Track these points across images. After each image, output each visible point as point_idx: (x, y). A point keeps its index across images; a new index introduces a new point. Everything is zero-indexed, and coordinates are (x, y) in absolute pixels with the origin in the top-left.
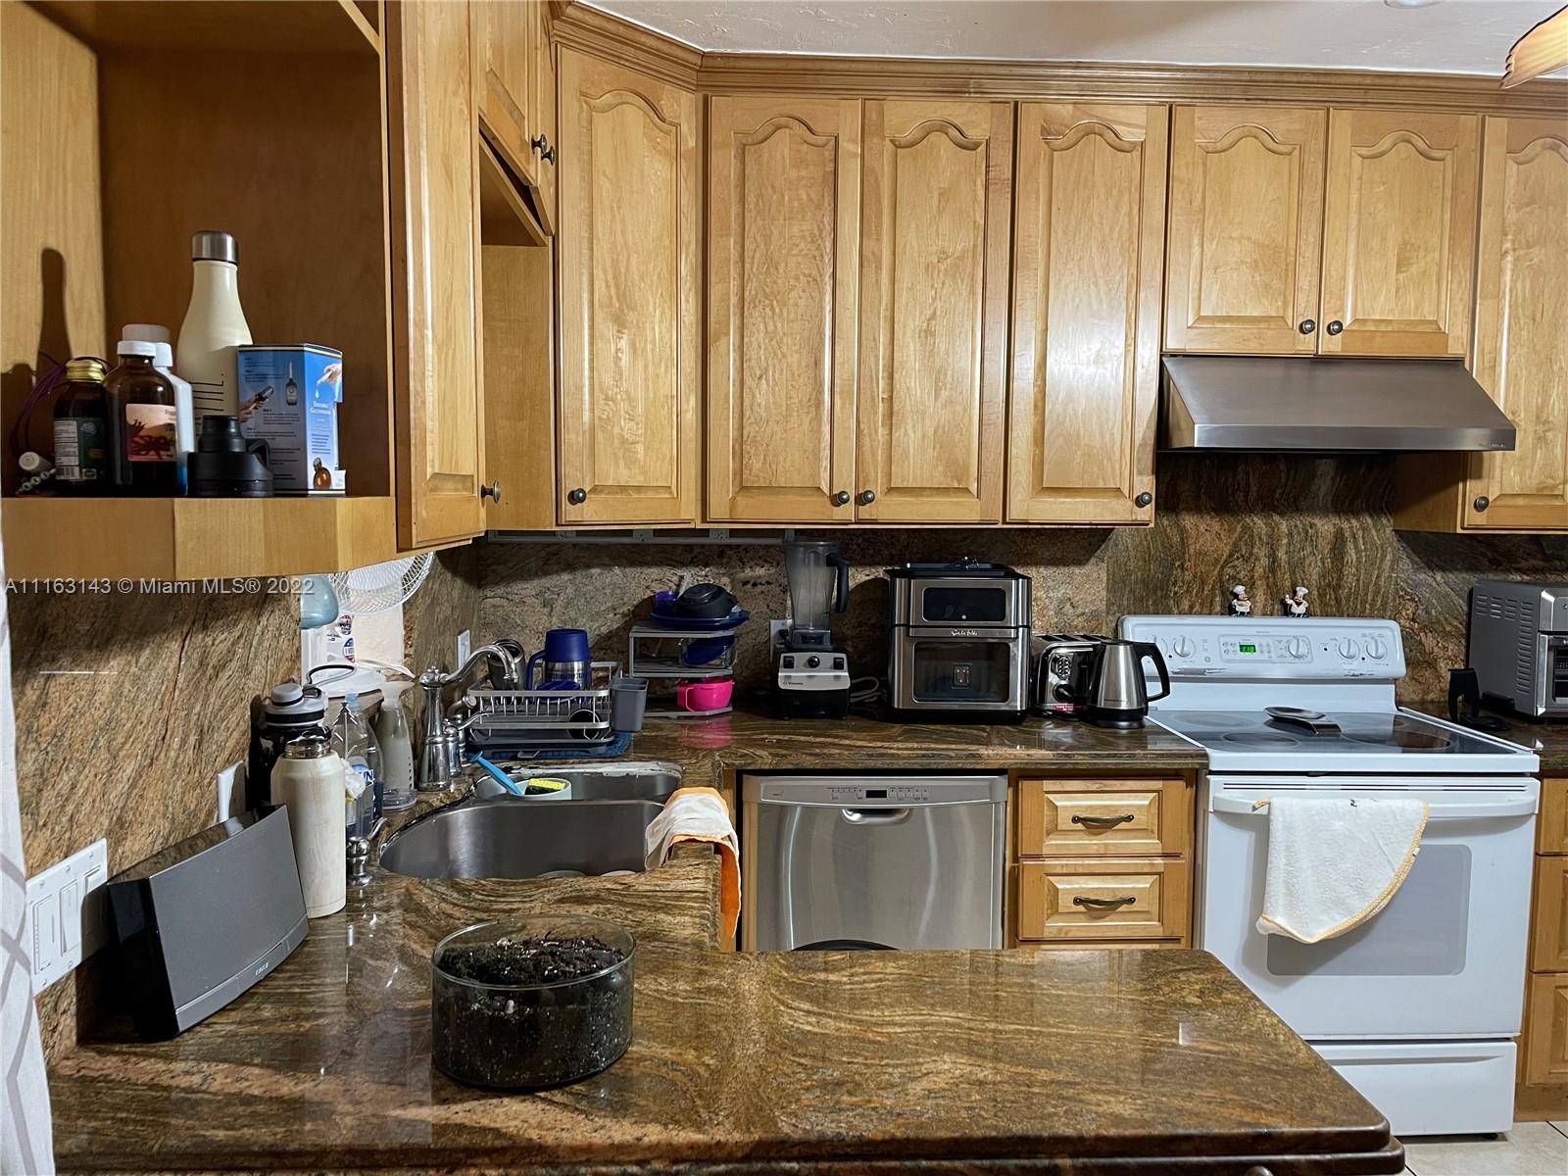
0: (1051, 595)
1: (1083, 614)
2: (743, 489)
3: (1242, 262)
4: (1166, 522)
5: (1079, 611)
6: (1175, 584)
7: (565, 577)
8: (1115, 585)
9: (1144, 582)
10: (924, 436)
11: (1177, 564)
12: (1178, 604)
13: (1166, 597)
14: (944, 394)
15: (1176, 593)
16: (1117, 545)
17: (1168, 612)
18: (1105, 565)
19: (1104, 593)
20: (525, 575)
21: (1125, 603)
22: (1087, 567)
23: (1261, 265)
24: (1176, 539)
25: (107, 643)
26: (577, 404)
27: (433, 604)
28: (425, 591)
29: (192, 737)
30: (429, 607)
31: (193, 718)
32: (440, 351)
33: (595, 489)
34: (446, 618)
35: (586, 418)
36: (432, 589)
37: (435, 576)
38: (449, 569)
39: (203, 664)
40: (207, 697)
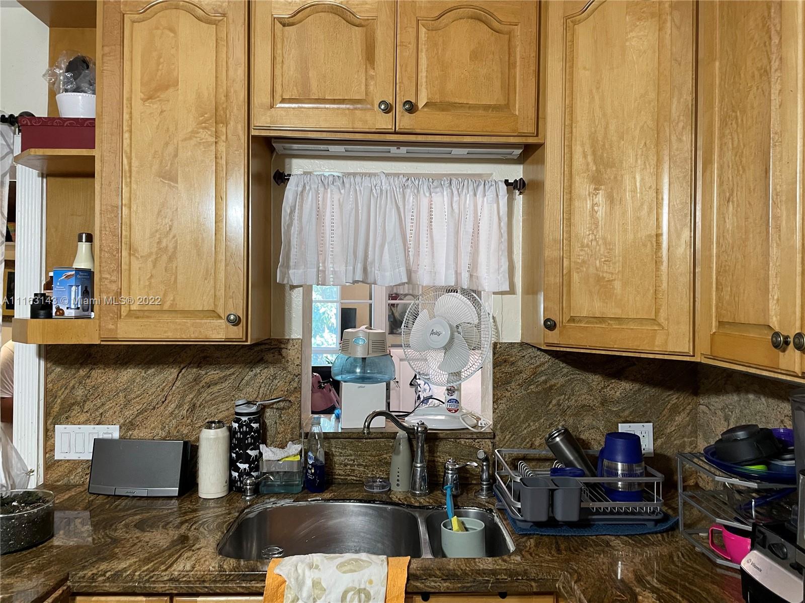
25: (126, 363)
26: (556, 254)
27: (548, 391)
28: (529, 382)
29: (186, 407)
30: (539, 393)
31: (188, 399)
32: (145, 258)
33: (572, 319)
34: (585, 406)
35: (566, 263)
36: (545, 382)
37: (554, 374)
38: (595, 372)
39: (197, 380)
40: (200, 393)
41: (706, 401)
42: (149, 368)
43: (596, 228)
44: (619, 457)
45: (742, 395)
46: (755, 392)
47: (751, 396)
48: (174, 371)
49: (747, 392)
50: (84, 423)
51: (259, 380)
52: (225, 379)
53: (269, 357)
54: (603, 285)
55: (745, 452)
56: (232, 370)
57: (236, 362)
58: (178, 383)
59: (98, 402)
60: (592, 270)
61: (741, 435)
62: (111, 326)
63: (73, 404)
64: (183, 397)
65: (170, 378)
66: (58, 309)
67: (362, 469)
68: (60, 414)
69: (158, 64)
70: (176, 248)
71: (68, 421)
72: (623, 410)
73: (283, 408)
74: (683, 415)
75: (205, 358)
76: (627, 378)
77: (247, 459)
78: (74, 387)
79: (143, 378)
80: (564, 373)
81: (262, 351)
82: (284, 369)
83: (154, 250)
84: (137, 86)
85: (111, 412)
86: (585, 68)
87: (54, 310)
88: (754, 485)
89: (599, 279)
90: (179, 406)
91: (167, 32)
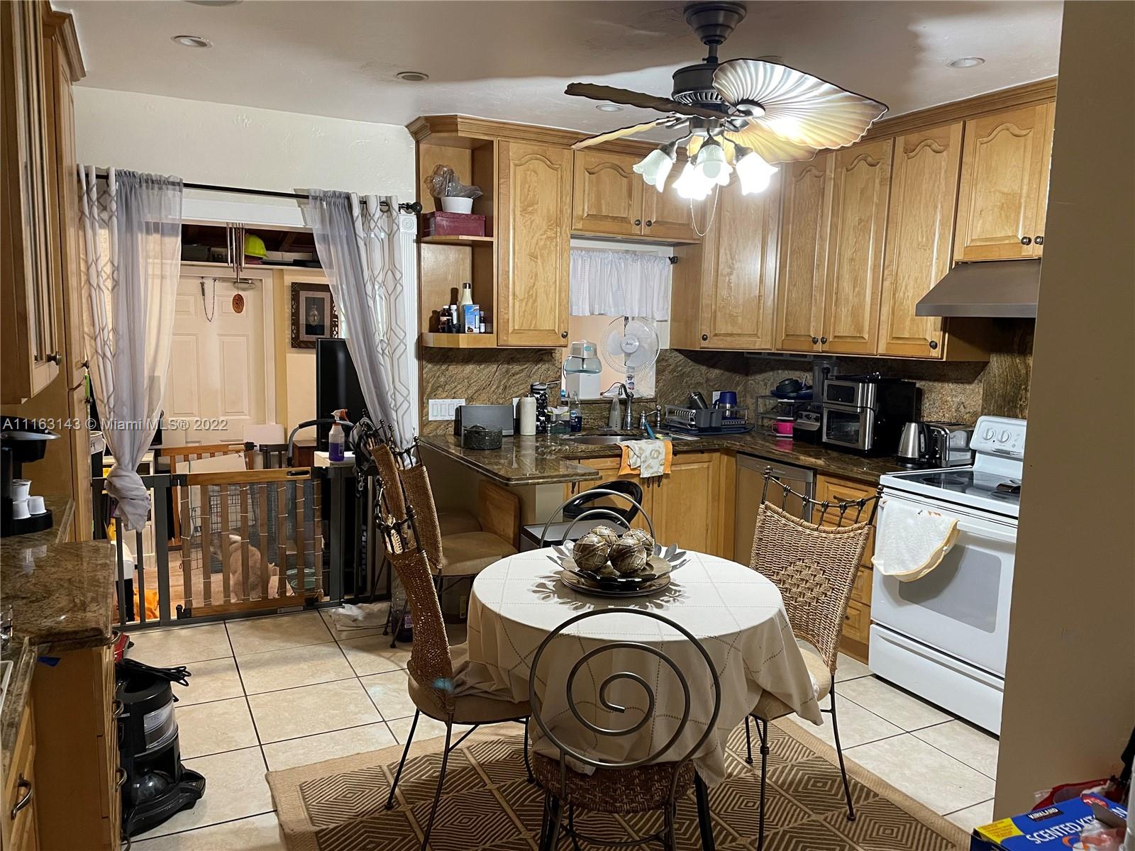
0: (954, 399)
1: (969, 412)
2: (787, 335)
3: (995, 205)
4: (1018, 361)
5: (968, 410)
6: (1020, 400)
7: (771, 373)
8: (987, 397)
9: (1004, 397)
10: (848, 310)
11: (1023, 387)
12: (1021, 411)
13: (1016, 407)
14: (857, 290)
15: (1021, 405)
16: (989, 373)
17: (1016, 417)
18: (982, 385)
19: (981, 401)
20: (761, 371)
21: (992, 408)
22: (974, 385)
23: (1005, 206)
24: (1023, 371)
25: (468, 362)
26: (709, 302)
27: (682, 376)
28: (673, 371)
29: (502, 387)
30: (678, 376)
31: (502, 383)
32: (521, 301)
33: (716, 335)
34: (697, 383)
35: (713, 307)
36: (681, 370)
37: (685, 366)
38: (703, 365)
39: (507, 371)
40: (509, 379)
41: (753, 378)
42: (481, 365)
43: (731, 291)
44: (728, 401)
45: (775, 372)
46: (782, 369)
47: (780, 371)
48: (495, 366)
49: (778, 369)
50: (445, 398)
51: (540, 371)
52: (522, 370)
53: (545, 358)
54: (732, 319)
55: (789, 389)
56: (526, 366)
57: (528, 361)
58: (497, 374)
59: (453, 385)
60: (728, 311)
61: (787, 382)
62: (505, 338)
63: (439, 387)
64: (500, 382)
65: (493, 370)
66: (469, 328)
67: (592, 421)
68: (431, 393)
69: (529, 191)
70: (536, 295)
71: (435, 397)
72: (715, 385)
73: (553, 388)
74: (741, 386)
75: (511, 358)
76: (718, 368)
77: (543, 414)
78: (439, 376)
79: (478, 371)
80: (690, 366)
81: (542, 354)
82: (554, 365)
83: (526, 296)
84: (518, 203)
85: (460, 391)
86: (727, 211)
87: (466, 329)
88: (793, 401)
89: (731, 315)
90: (497, 387)
91: (533, 173)
